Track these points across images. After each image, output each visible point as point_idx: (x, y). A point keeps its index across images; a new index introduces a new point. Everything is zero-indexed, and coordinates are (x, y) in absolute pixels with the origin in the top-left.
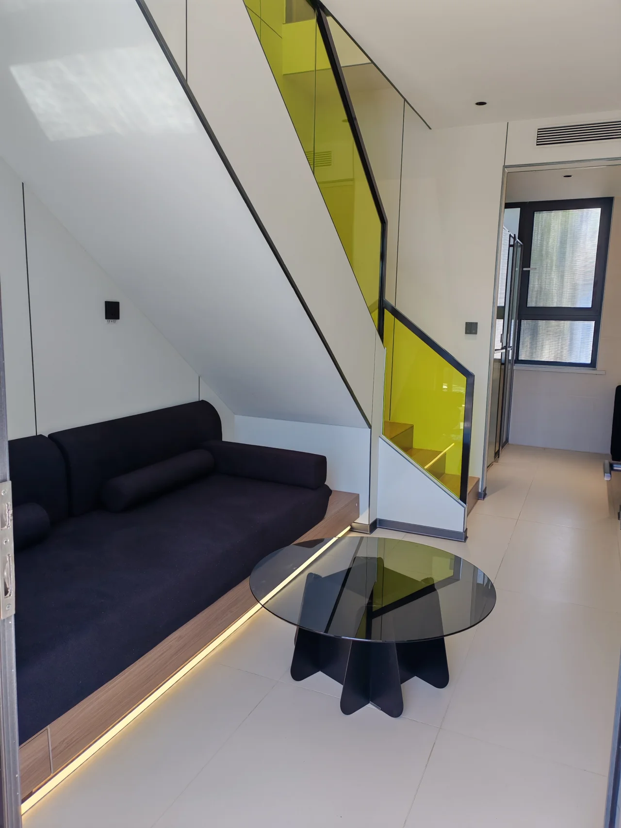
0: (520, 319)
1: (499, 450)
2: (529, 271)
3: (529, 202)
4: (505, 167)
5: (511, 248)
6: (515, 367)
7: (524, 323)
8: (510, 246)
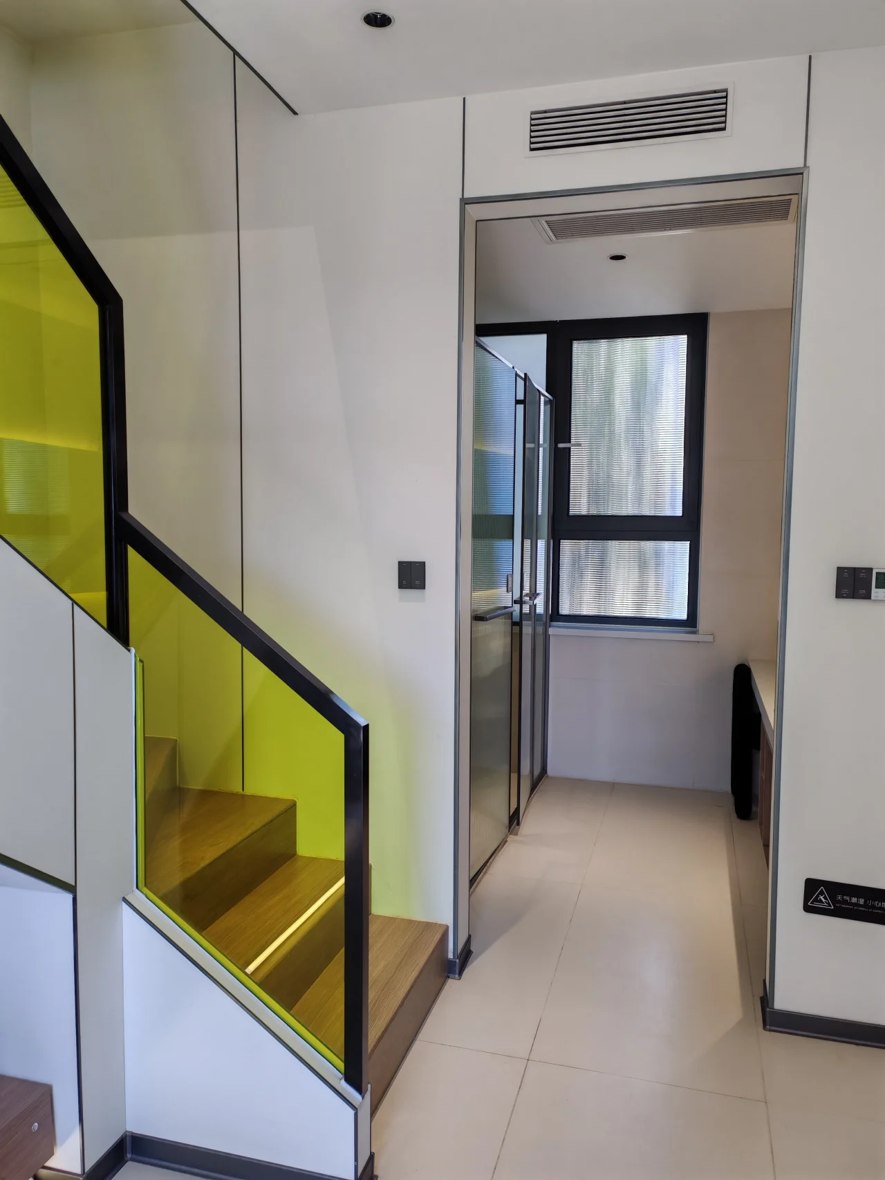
0: (556, 538)
1: (518, 809)
2: (570, 448)
3: (561, 321)
4: (465, 202)
5: (520, 407)
6: (551, 631)
7: (566, 546)
8: (518, 402)
